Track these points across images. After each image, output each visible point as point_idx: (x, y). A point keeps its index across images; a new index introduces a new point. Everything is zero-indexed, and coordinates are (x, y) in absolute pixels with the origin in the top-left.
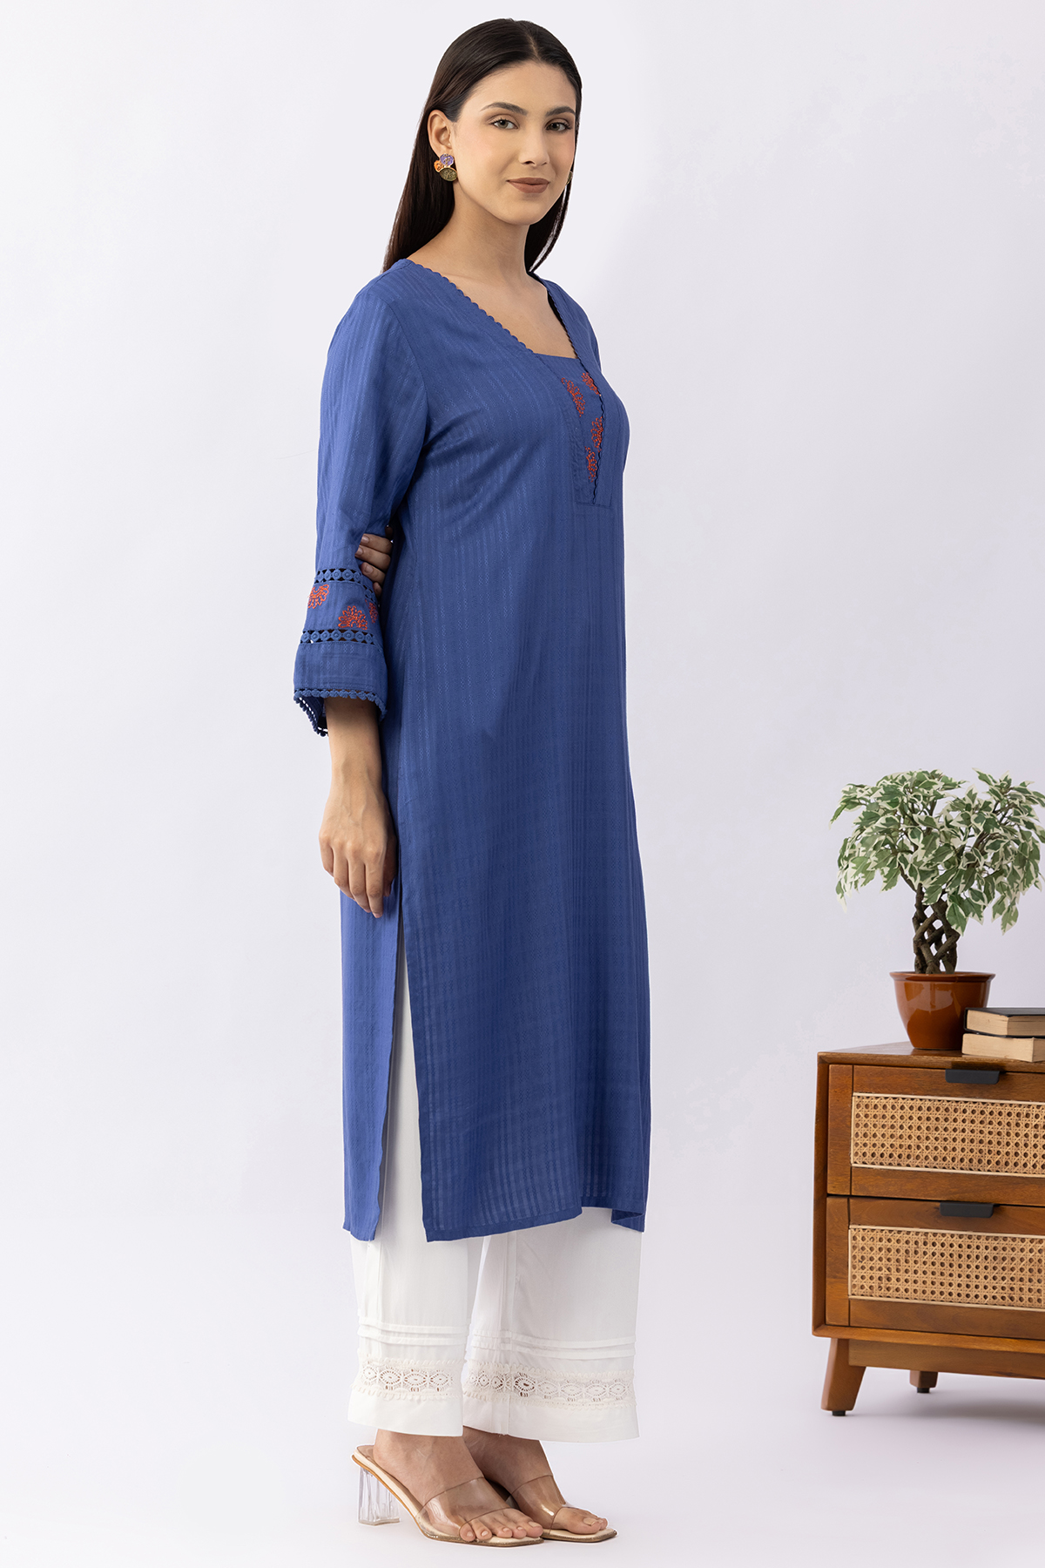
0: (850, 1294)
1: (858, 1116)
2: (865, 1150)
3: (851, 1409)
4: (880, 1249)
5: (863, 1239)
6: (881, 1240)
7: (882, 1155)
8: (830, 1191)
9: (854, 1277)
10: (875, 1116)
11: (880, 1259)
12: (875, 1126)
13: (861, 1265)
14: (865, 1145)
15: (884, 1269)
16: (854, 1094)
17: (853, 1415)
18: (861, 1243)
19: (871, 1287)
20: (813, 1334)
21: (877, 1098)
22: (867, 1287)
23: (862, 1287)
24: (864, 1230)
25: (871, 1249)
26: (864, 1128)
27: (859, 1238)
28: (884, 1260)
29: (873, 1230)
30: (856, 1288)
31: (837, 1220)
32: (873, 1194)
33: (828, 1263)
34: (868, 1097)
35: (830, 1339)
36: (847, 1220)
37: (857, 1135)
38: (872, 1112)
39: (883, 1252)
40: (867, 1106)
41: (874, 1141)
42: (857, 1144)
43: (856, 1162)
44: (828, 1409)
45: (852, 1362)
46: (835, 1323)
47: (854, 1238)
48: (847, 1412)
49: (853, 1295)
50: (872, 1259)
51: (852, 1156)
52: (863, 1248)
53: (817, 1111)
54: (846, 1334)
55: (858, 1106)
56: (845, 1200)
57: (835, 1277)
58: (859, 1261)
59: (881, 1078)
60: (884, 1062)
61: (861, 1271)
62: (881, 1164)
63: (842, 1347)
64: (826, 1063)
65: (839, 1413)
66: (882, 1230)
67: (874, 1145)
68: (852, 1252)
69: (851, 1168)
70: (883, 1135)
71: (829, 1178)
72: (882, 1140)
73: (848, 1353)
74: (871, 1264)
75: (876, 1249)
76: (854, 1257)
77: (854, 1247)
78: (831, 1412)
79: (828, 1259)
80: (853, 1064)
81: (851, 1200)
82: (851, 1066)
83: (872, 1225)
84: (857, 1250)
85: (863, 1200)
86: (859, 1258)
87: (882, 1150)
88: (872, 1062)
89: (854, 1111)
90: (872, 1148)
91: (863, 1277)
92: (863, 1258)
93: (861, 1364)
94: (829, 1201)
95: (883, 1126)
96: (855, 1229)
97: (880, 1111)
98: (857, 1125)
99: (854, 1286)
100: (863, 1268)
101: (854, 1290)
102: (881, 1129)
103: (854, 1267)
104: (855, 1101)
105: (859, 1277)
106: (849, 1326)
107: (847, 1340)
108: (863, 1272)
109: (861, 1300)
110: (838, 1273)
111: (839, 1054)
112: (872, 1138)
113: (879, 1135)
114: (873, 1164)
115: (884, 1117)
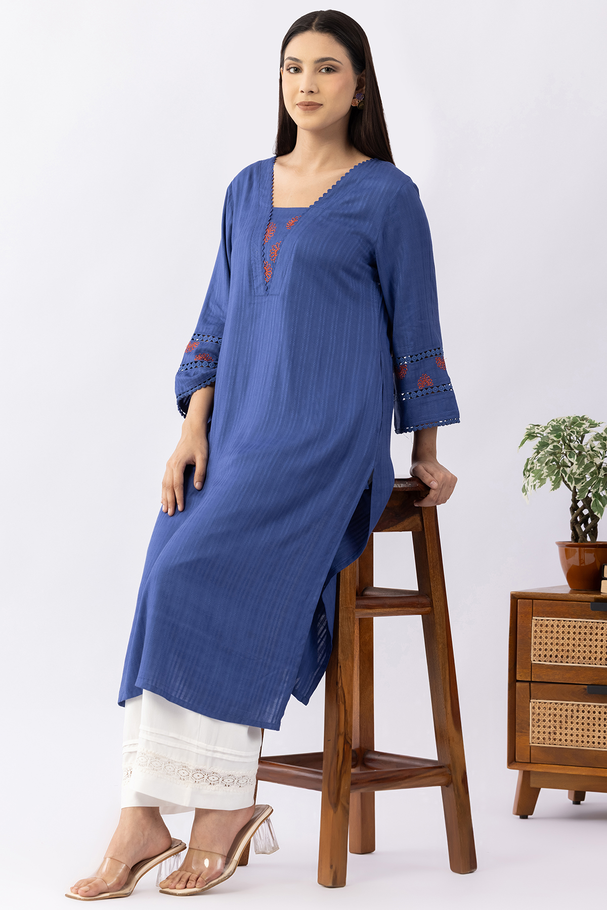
0: (530, 742)
1: (536, 631)
2: (540, 653)
3: (532, 814)
4: (550, 715)
5: (539, 708)
6: (550, 709)
7: (551, 656)
8: (518, 678)
9: (533, 732)
10: (546, 632)
11: (550, 721)
12: (546, 638)
13: (537, 724)
14: (540, 649)
15: (552, 727)
16: (533, 618)
17: (532, 818)
18: (538, 711)
19: (544, 739)
20: (508, 768)
21: (548, 620)
22: (541, 738)
23: (538, 738)
24: (540, 702)
25: (544, 715)
26: (539, 639)
27: (536, 708)
28: (552, 721)
29: (545, 703)
30: (535, 739)
31: (522, 696)
32: (545, 680)
33: (517, 724)
34: (542, 620)
35: (518, 771)
36: (529, 697)
37: (535, 643)
38: (544, 629)
39: (551, 716)
40: (541, 626)
41: (546, 647)
42: (535, 649)
43: (534, 660)
44: (517, 814)
45: (532, 785)
46: (521, 761)
47: (534, 708)
48: (529, 816)
49: (533, 743)
50: (544, 721)
51: (532, 656)
52: (539, 714)
53: (510, 628)
54: (529, 768)
55: (536, 625)
56: (528, 684)
57: (521, 732)
58: (537, 722)
59: (550, 608)
60: (552, 598)
61: (537, 728)
62: (550, 662)
63: (526, 777)
64: (516, 599)
65: (524, 817)
66: (551, 703)
67: (546, 650)
68: (532, 717)
69: (532, 664)
70: (552, 644)
71: (517, 670)
72: (551, 647)
73: (530, 779)
74: (544, 724)
75: (547, 715)
76: (533, 720)
77: (533, 714)
78: (519, 816)
79: (517, 721)
80: (533, 599)
81: (532, 684)
82: (531, 600)
83: (544, 699)
84: (535, 715)
85: (539, 684)
86: (536, 720)
87: (551, 653)
88: (544, 598)
89: (534, 628)
90: (544, 651)
91: (539, 732)
92: (539, 720)
93: (537, 786)
94: (518, 684)
95: (552, 638)
96: (534, 702)
97: (549, 629)
98: (535, 637)
99: (533, 738)
100: (539, 726)
101: (533, 740)
102: (550, 640)
103: (533, 726)
104: (534, 622)
105: (536, 732)
106: (530, 763)
107: (529, 772)
108: (539, 729)
109: (537, 746)
110: (523, 729)
111: (524, 593)
112: (545, 645)
113: (549, 644)
114: (545, 661)
115: (552, 632)
